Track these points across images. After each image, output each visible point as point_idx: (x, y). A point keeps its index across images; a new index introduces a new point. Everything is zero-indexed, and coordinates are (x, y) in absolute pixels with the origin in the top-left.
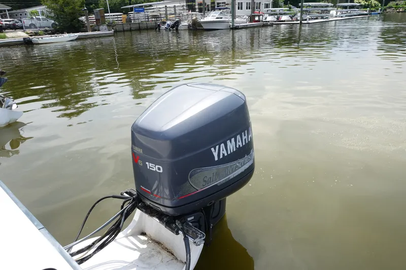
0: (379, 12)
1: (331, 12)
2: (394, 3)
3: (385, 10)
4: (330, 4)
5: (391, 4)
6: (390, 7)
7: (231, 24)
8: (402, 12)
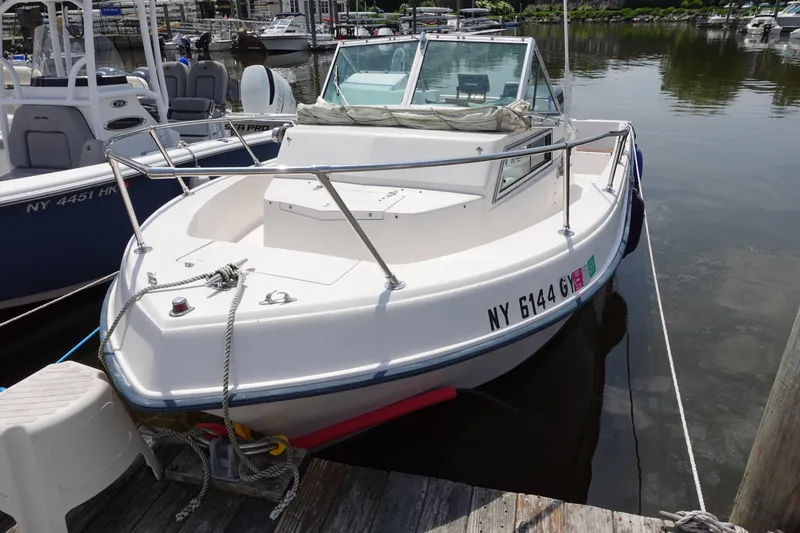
0: (516, 22)
1: (449, 23)
2: (535, 7)
3: (523, 19)
4: (448, 9)
5: (530, 9)
6: (530, 15)
7: (310, 42)
8: (546, 23)
